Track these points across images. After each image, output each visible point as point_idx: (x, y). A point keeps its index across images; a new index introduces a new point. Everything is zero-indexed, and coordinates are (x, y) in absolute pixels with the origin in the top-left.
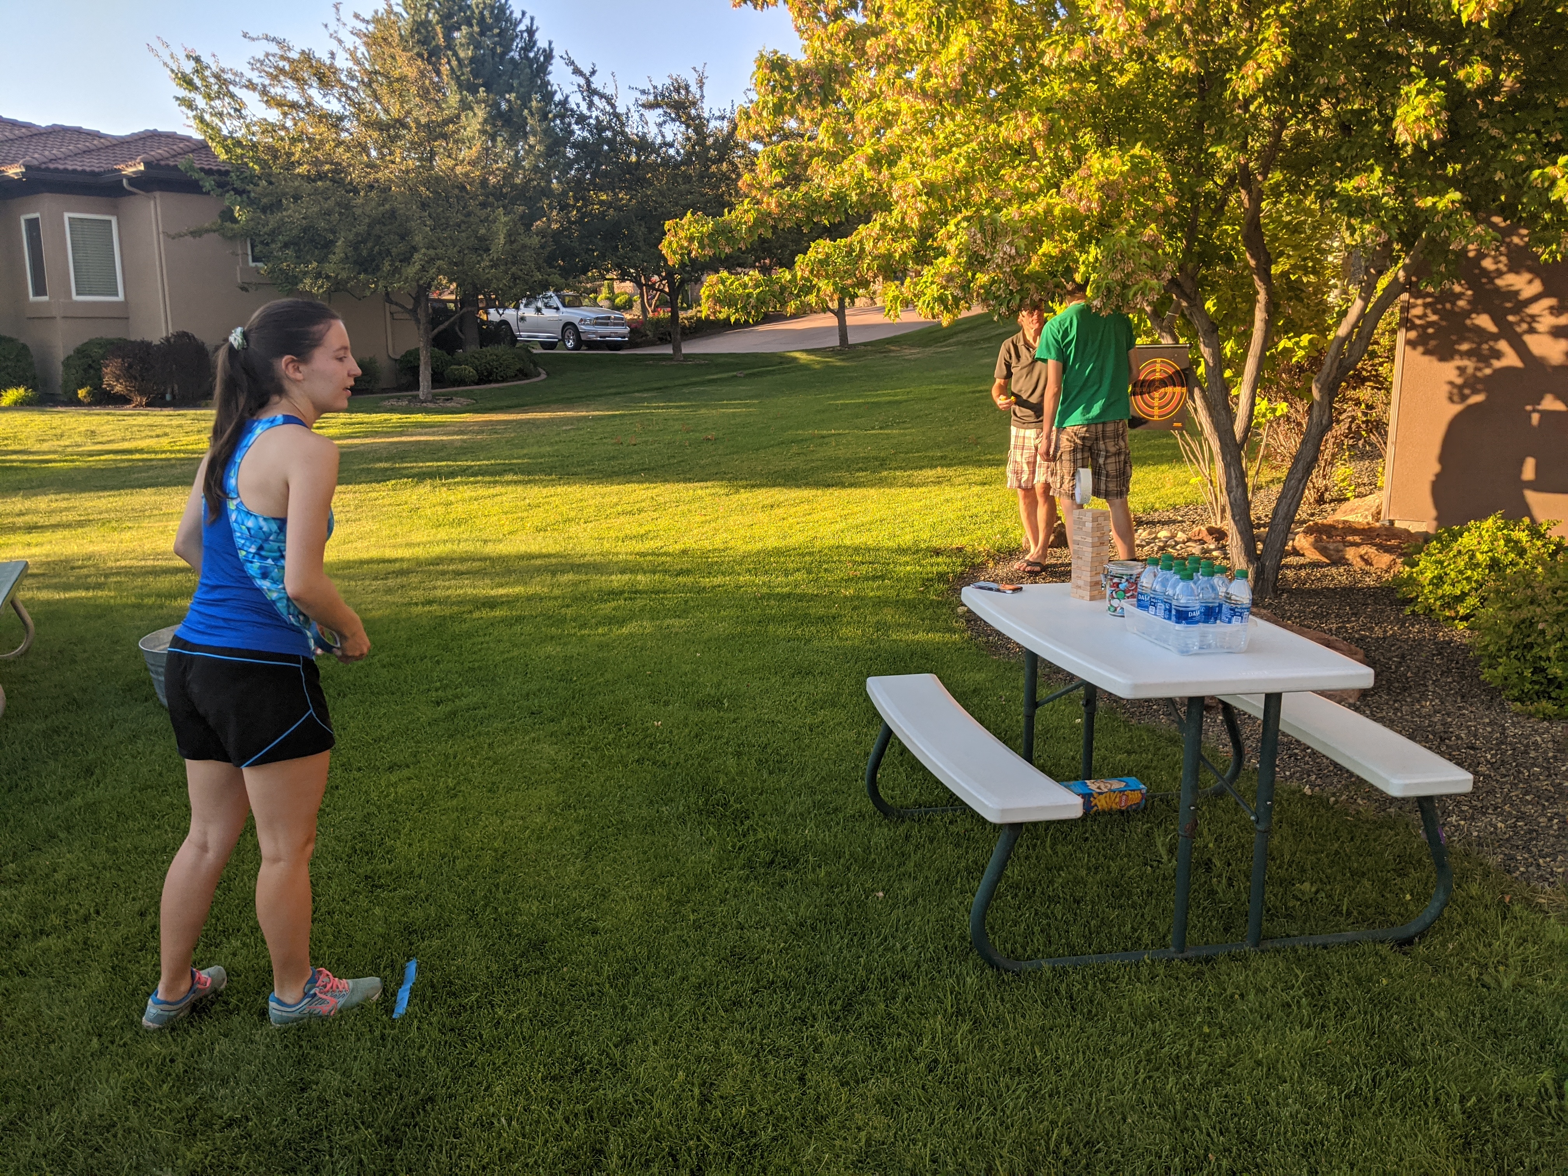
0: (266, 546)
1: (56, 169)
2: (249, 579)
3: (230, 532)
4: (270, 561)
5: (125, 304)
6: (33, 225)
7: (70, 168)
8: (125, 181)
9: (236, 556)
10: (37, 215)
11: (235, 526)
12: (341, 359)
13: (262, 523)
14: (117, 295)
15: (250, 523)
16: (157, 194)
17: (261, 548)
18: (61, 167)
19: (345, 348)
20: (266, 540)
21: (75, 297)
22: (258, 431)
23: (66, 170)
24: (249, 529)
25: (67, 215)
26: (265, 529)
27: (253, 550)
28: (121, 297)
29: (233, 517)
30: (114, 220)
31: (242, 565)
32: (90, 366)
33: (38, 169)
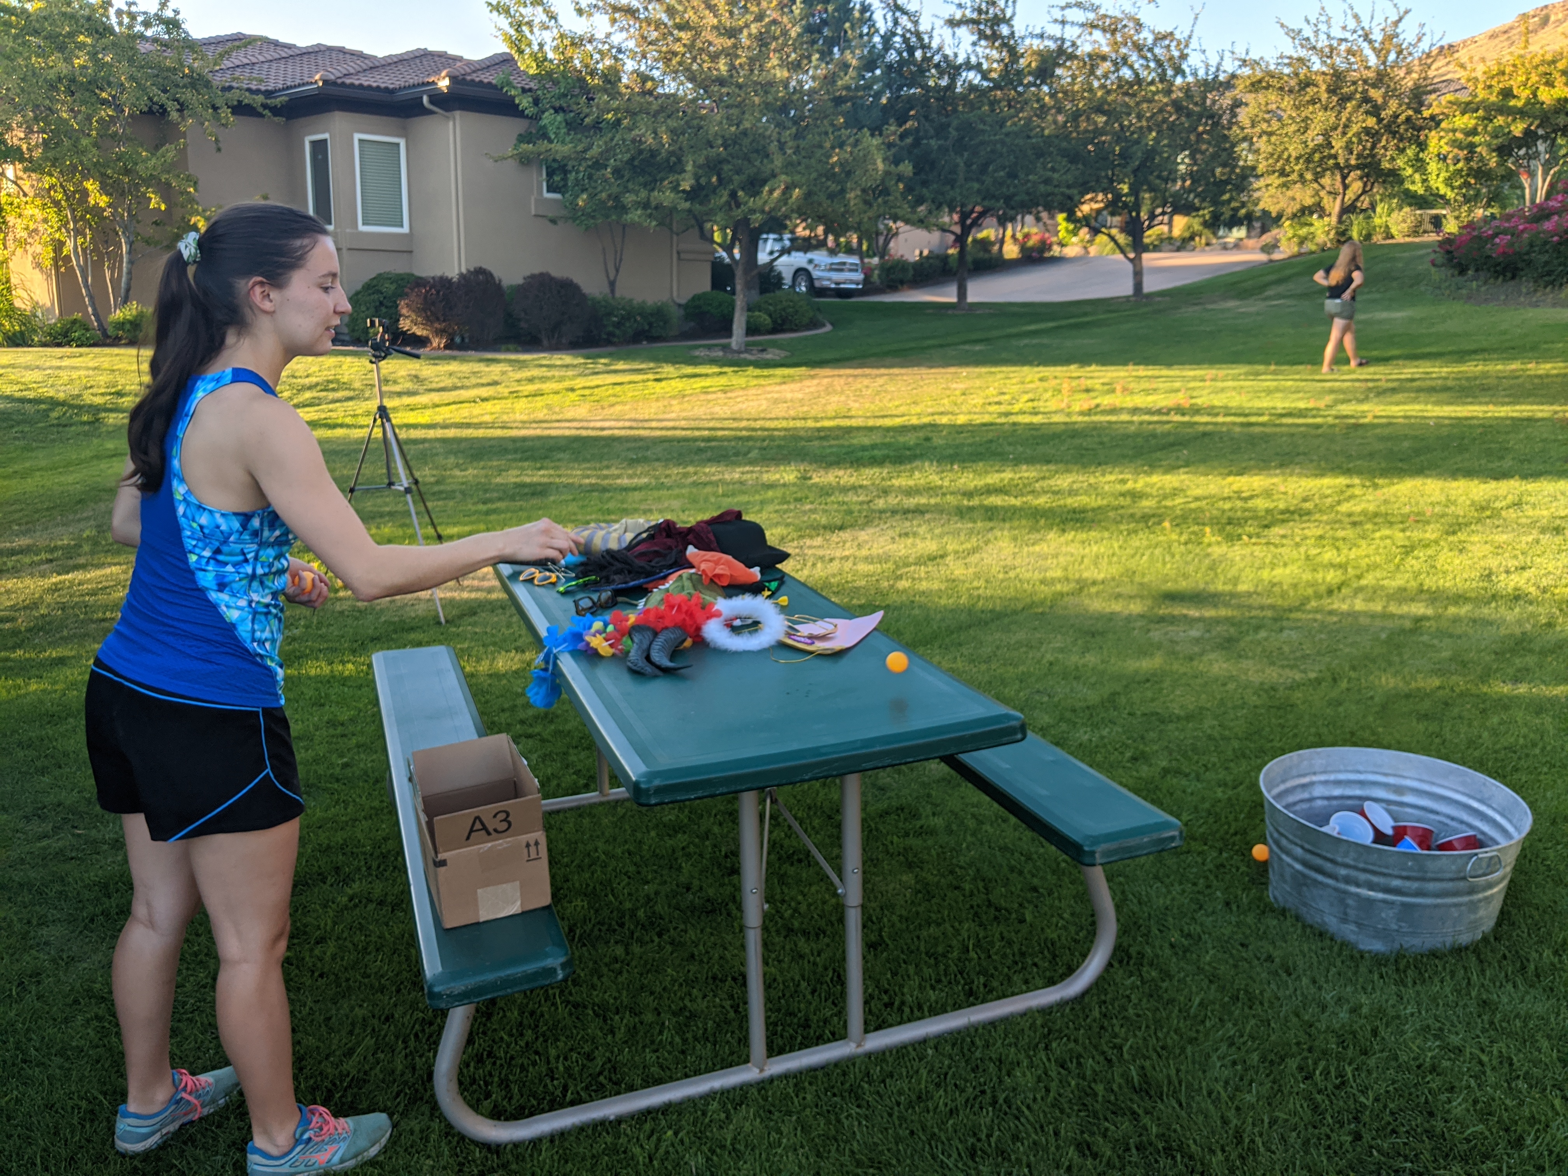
0: (225, 549)
1: (352, 85)
2: (201, 592)
3: (177, 530)
4: (229, 568)
5: (410, 236)
6: (319, 147)
7: (366, 84)
8: (425, 99)
9: (186, 561)
10: (326, 136)
11: (182, 521)
12: (326, 289)
13: (220, 520)
14: (402, 226)
15: (204, 520)
16: (457, 114)
17: (218, 551)
18: (357, 82)
19: (334, 275)
20: (225, 541)
21: (362, 228)
22: (200, 394)
23: (361, 85)
24: (201, 527)
25: (357, 136)
26: (224, 527)
27: (207, 554)
28: (406, 229)
29: (181, 510)
30: (402, 143)
31: (192, 573)
32: (381, 303)
33: (334, 83)
